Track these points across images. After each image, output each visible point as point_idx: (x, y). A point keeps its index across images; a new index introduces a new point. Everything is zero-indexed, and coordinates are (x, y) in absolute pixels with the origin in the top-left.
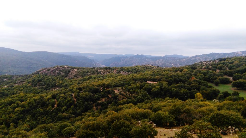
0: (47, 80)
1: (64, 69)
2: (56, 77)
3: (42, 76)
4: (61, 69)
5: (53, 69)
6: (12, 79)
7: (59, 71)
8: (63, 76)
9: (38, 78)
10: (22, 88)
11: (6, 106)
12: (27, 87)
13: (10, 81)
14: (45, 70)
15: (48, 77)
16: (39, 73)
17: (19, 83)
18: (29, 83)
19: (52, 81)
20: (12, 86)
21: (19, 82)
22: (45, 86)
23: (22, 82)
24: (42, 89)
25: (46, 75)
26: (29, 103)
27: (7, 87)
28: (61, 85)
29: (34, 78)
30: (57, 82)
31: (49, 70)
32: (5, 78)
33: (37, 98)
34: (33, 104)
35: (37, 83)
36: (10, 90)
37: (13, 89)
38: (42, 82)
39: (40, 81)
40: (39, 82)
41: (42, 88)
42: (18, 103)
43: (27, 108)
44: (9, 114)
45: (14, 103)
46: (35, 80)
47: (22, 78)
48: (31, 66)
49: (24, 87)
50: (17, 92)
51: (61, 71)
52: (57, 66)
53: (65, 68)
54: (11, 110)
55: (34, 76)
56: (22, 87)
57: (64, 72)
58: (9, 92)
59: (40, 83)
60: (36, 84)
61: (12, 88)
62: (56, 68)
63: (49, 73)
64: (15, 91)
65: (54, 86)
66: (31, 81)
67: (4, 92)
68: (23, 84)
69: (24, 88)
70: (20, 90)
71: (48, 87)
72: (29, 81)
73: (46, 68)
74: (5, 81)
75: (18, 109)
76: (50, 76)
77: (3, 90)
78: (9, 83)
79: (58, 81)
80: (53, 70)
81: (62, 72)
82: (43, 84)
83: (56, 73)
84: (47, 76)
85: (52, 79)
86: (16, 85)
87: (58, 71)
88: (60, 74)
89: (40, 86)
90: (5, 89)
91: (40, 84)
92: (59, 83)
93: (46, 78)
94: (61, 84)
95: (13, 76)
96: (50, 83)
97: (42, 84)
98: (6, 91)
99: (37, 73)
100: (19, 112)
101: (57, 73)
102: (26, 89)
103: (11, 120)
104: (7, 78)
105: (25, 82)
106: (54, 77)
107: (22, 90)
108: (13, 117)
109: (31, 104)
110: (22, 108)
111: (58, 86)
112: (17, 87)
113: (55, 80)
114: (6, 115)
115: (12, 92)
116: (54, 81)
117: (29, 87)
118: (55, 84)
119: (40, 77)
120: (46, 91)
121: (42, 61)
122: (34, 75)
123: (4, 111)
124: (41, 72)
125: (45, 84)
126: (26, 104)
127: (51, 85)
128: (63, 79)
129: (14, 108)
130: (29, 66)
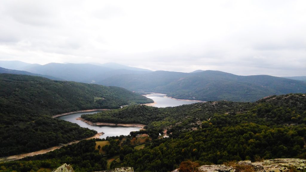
0: (277, 111)
1: (302, 98)
2: (290, 108)
3: (270, 106)
4: (297, 98)
5: (285, 97)
6: (232, 106)
7: (295, 100)
8: (300, 108)
9: (265, 107)
10: (246, 118)
11: (237, 135)
12: (252, 117)
13: (229, 108)
14: (274, 98)
15: (279, 107)
16: (265, 102)
17: (242, 111)
18: (254, 112)
19: (285, 114)
20: (234, 114)
21: (241, 109)
22: (275, 119)
23: (245, 110)
24: (272, 122)
25: (275, 105)
26: (265, 137)
27: (228, 114)
28: (299, 120)
29: (260, 107)
30: (292, 115)
31: (279, 99)
32: (224, 104)
33: (274, 132)
34: (270, 138)
35: (264, 113)
36: (233, 118)
37: (235, 118)
38: (270, 113)
39: (268, 111)
40: (266, 113)
41: (271, 120)
42: (251, 133)
43: (264, 142)
44: (242, 145)
45: (246, 132)
46: (262, 110)
47: (244, 106)
48: (249, 93)
49: (249, 116)
50: (241, 121)
51: (297, 100)
52: (291, 94)
53: (304, 97)
54: (244, 140)
55: (260, 105)
56: (246, 116)
57: (302, 103)
58: (232, 119)
59: (268, 113)
60: (263, 115)
61: (235, 116)
62: (290, 96)
63: (279, 102)
64: (239, 119)
65: (289, 120)
66: (257, 110)
67: (226, 120)
68: (246, 113)
69: (248, 118)
70: (244, 120)
71: (279, 121)
72: (254, 109)
73: (275, 95)
74: (225, 107)
75: (252, 140)
76: (281, 106)
77: (225, 117)
78: (230, 110)
79: (294, 114)
80: (285, 99)
81: (299, 103)
82: (273, 115)
83: (290, 103)
84: (277, 106)
85: (285, 111)
86: (238, 113)
87: (292, 100)
88: (296, 105)
89: (268, 117)
90: (227, 116)
91: (269, 115)
92: (296, 117)
93: (276, 108)
94: (300, 118)
95: (232, 102)
96: (282, 116)
97: (271, 115)
98: (228, 118)
99: (263, 101)
100: (254, 145)
101: (292, 103)
102: (251, 119)
103: (246, 152)
104: (226, 104)
105: (249, 111)
106: (288, 108)
107: (246, 120)
108: (248, 149)
109: (268, 138)
110: (256, 140)
111: (294, 121)
112: (241, 115)
113: (289, 112)
114: (239, 145)
115: (235, 120)
116: (287, 114)
117: (255, 117)
118: (290, 118)
119: (267, 106)
120: (277, 125)
121: (262, 87)
122: (258, 103)
123: (236, 139)
124: (269, 100)
125: (275, 116)
126: (261, 136)
127: (284, 118)
128: (301, 113)
129: (247, 139)
130: (247, 92)
